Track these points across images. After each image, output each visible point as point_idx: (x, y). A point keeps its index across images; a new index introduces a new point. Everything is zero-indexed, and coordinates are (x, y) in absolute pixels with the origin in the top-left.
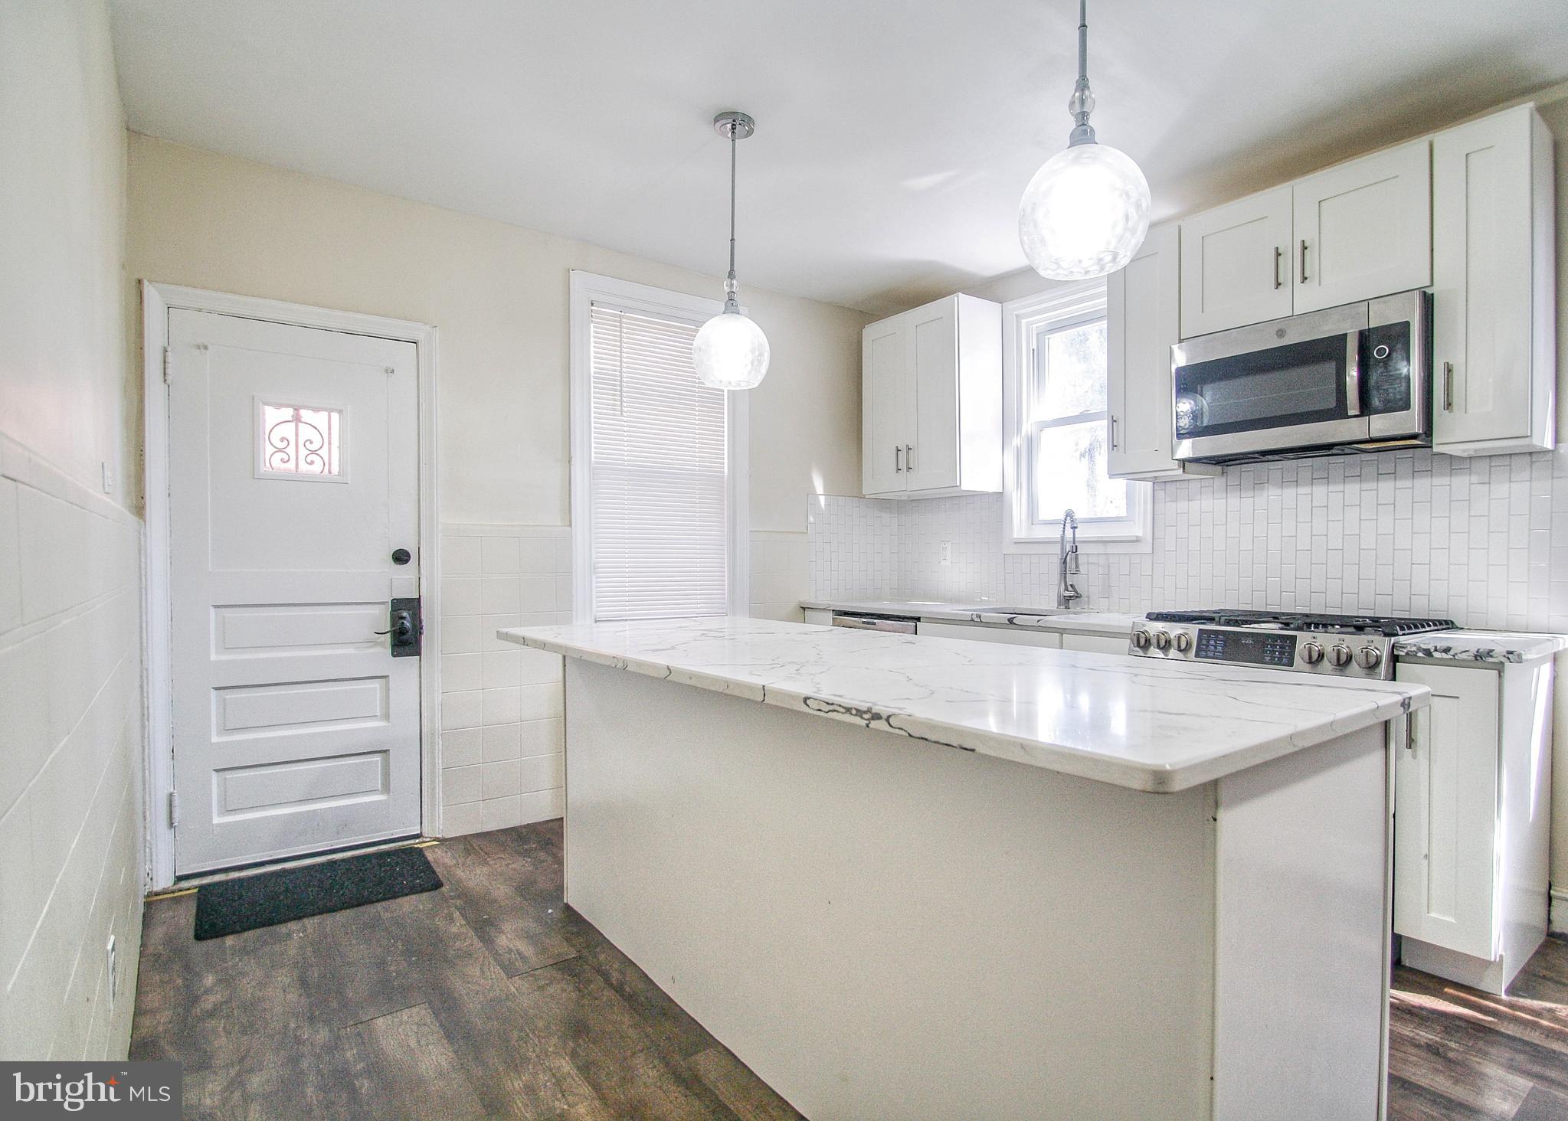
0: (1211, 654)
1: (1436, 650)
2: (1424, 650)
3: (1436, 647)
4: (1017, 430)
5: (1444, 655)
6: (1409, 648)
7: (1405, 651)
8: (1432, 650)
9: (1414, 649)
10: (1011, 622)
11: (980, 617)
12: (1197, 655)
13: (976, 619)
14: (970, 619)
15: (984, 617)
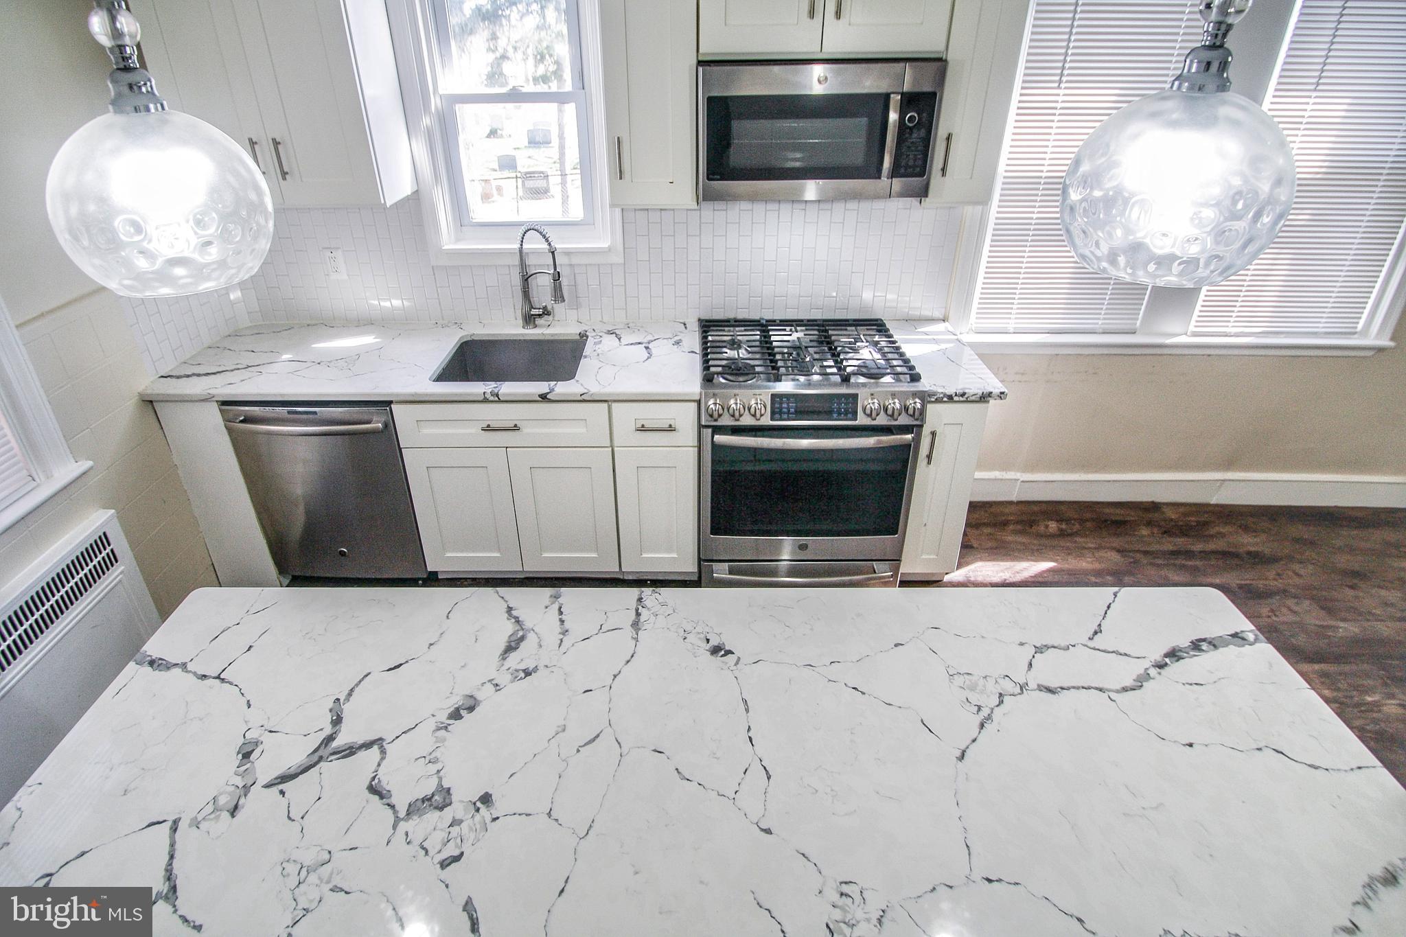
0: (785, 416)
1: (956, 395)
2: (949, 396)
3: (956, 393)
4: (424, 105)
5: (961, 399)
6: (938, 396)
7: (935, 397)
8: (954, 395)
9: (942, 395)
10: (544, 398)
11: (497, 396)
12: (772, 419)
13: (492, 398)
14: (481, 398)
15: (504, 395)
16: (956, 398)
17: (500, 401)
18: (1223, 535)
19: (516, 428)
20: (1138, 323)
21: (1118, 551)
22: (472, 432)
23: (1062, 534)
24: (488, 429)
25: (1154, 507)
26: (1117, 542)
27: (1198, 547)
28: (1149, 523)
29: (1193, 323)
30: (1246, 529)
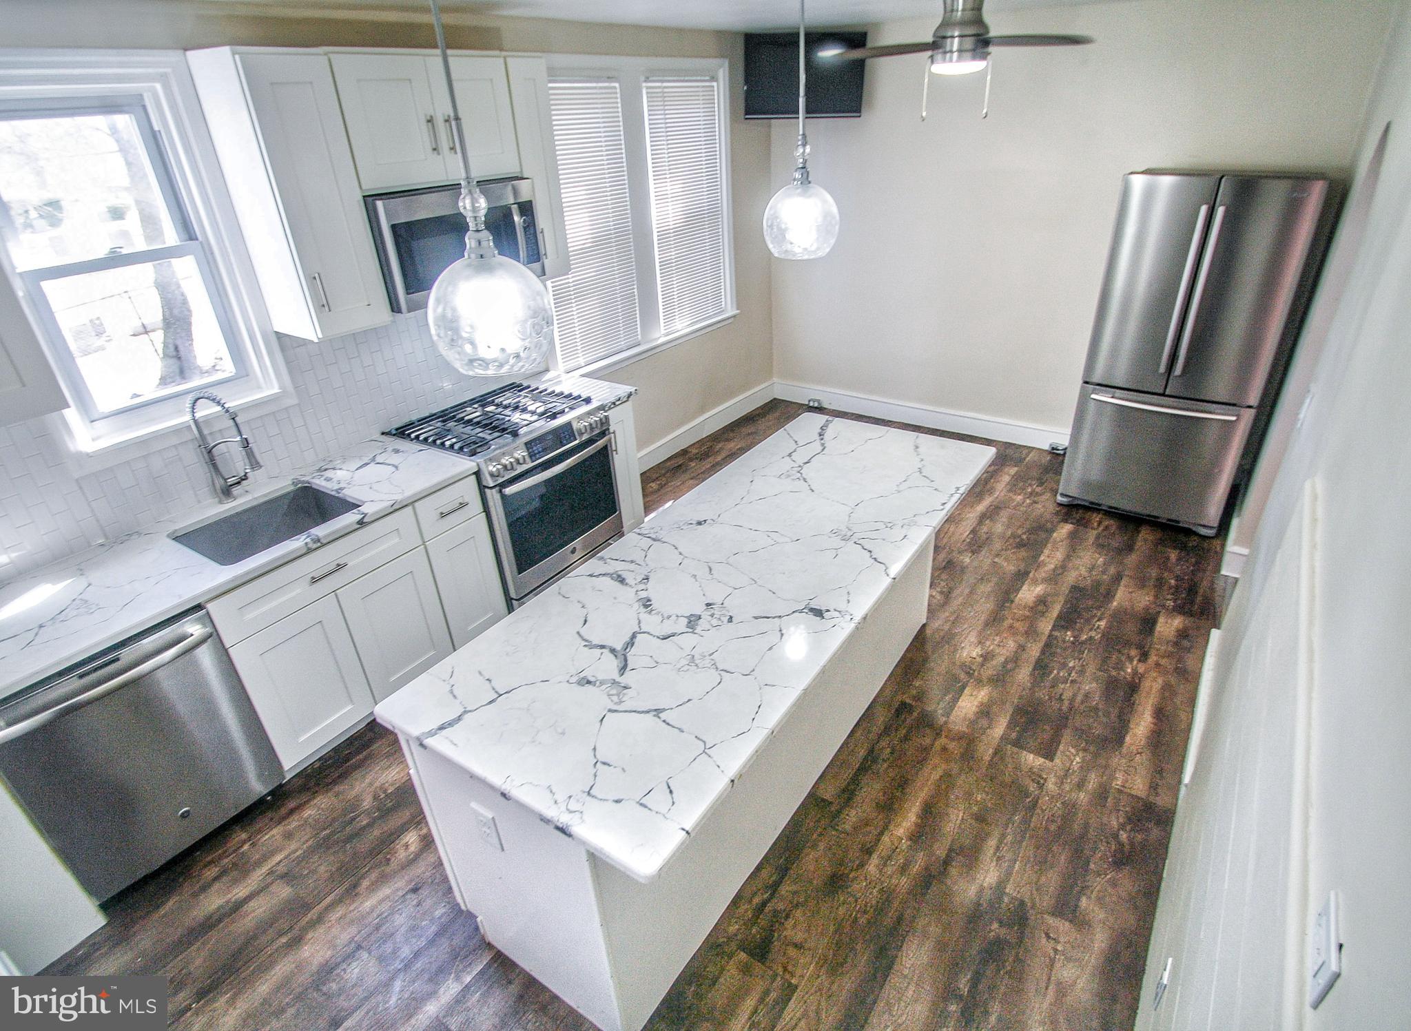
0: (538, 456)
2: (613, 403)
3: (616, 399)
5: (620, 402)
6: (608, 405)
7: (608, 407)
8: (615, 402)
9: (610, 404)
10: (362, 523)
11: (319, 540)
12: (533, 462)
13: (315, 546)
14: (304, 551)
15: (325, 536)
16: (617, 403)
17: (324, 545)
18: (721, 449)
19: (340, 567)
20: (639, 337)
21: (692, 479)
22: (301, 591)
23: (661, 487)
24: (314, 580)
25: (684, 452)
26: (687, 476)
27: (719, 458)
28: (691, 460)
29: (662, 328)
30: (728, 440)
